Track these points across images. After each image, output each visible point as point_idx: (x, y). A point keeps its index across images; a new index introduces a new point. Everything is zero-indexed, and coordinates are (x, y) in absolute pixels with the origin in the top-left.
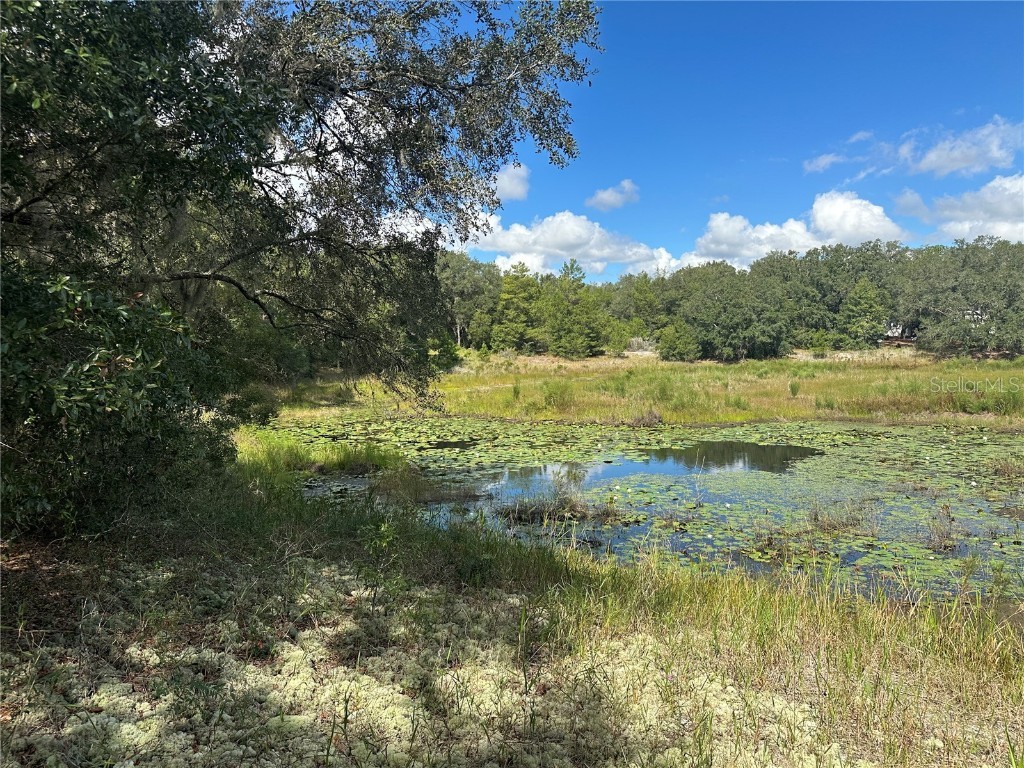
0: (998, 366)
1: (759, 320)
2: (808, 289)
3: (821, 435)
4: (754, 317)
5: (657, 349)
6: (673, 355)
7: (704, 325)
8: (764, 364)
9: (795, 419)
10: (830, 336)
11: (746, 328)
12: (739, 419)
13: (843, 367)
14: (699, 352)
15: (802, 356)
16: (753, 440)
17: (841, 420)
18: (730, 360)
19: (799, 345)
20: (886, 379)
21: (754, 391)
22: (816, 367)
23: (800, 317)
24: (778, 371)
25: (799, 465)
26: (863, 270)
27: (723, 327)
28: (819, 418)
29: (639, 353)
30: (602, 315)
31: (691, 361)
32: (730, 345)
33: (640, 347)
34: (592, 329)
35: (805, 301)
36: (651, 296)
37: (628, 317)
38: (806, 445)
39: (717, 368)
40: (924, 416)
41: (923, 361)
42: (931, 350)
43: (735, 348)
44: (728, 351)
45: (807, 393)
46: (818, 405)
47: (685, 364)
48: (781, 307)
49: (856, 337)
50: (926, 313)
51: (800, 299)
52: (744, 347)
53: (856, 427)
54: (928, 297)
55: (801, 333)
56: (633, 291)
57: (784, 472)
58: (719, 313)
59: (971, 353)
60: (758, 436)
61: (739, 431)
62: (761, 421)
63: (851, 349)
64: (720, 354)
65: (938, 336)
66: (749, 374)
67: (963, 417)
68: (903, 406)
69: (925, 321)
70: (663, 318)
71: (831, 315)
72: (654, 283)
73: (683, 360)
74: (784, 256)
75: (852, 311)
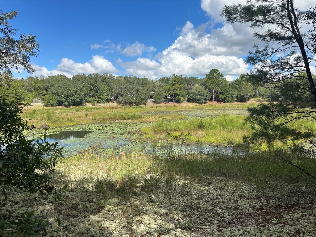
0: (135, 108)
1: (76, 94)
2: (89, 86)
3: (94, 127)
4: (74, 93)
5: (43, 102)
6: (49, 105)
7: (59, 95)
8: (78, 107)
9: (87, 124)
10: (96, 99)
11: (72, 97)
12: (72, 125)
13: (99, 108)
14: (57, 104)
15: (89, 105)
16: (76, 130)
17: (98, 123)
18: (68, 106)
19: (88, 102)
20: (110, 111)
21: (75, 116)
22: (92, 108)
23: (87, 94)
24: (82, 109)
25: (88, 135)
26: (104, 81)
27: (65, 96)
28: (93, 123)
29: (36, 104)
30: (21, 91)
31: (55, 107)
32: (67, 102)
33: (37, 102)
34: (18, 95)
35: (89, 89)
36: (39, 85)
37: (31, 91)
38: (89, 130)
39: (64, 109)
40: (117, 121)
41: (119, 106)
42: (121, 103)
43: (69, 102)
44: (67, 103)
45: (90, 116)
46: (93, 120)
47: (53, 107)
48: (82, 91)
49: (103, 100)
50: (119, 94)
51: (87, 88)
52: (72, 102)
53: (102, 125)
54: (119, 90)
55: (88, 98)
56: (33, 83)
57: (84, 137)
58: (64, 92)
59: (129, 104)
60: (77, 129)
61: (72, 128)
62: (78, 125)
63: (102, 103)
64: (64, 104)
65: (122, 100)
66: (74, 110)
67: (125, 121)
68: (113, 119)
69: (119, 96)
70: (45, 92)
71: (96, 93)
72: (40, 80)
73: (52, 106)
74: (82, 75)
75: (102, 93)
